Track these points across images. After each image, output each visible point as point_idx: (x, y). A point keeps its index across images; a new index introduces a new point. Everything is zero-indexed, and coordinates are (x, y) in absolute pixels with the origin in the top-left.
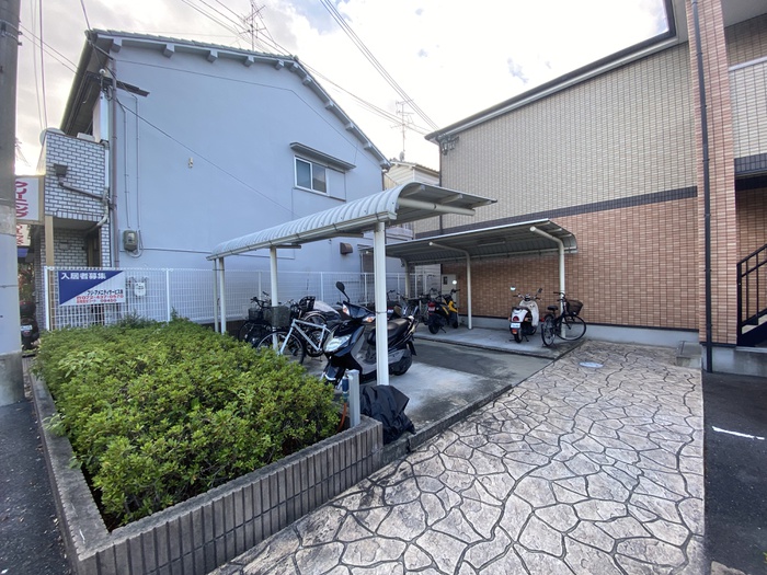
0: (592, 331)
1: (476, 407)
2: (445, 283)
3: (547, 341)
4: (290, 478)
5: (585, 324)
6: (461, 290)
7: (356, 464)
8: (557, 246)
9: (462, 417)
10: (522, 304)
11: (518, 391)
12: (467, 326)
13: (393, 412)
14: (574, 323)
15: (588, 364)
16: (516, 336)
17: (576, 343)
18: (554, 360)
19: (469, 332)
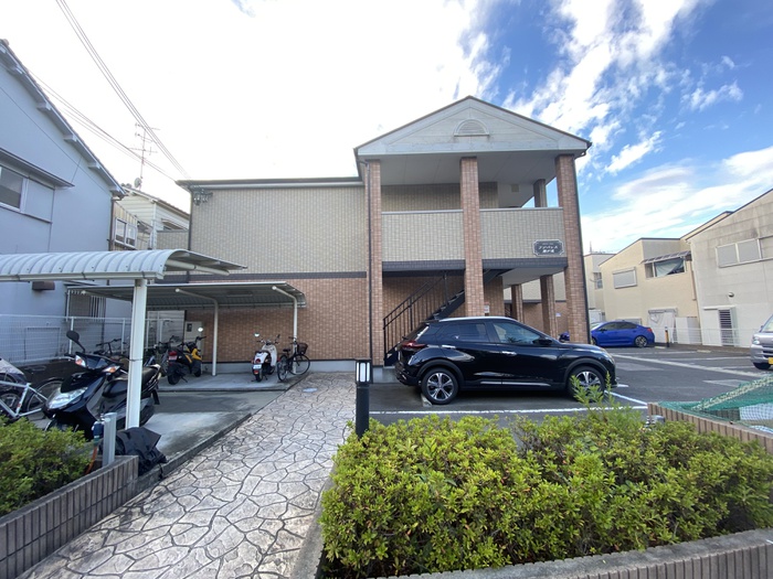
0: (315, 366)
1: (222, 434)
2: (189, 330)
3: (282, 377)
4: (51, 512)
5: (309, 361)
6: (206, 337)
7: (112, 495)
8: (293, 301)
9: (210, 444)
10: (264, 348)
11: (256, 417)
12: (211, 374)
13: (148, 447)
14: (302, 360)
15: (308, 390)
16: (257, 376)
17: (304, 375)
18: (285, 391)
19: (214, 379)
